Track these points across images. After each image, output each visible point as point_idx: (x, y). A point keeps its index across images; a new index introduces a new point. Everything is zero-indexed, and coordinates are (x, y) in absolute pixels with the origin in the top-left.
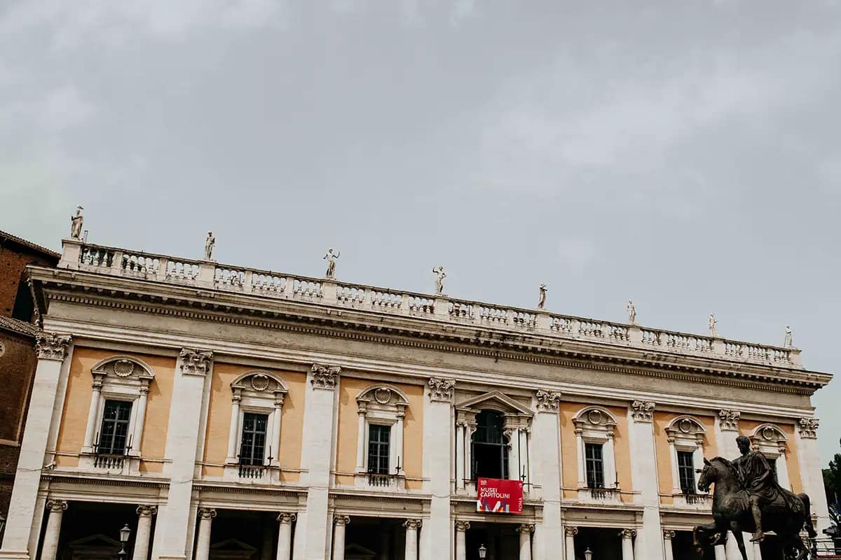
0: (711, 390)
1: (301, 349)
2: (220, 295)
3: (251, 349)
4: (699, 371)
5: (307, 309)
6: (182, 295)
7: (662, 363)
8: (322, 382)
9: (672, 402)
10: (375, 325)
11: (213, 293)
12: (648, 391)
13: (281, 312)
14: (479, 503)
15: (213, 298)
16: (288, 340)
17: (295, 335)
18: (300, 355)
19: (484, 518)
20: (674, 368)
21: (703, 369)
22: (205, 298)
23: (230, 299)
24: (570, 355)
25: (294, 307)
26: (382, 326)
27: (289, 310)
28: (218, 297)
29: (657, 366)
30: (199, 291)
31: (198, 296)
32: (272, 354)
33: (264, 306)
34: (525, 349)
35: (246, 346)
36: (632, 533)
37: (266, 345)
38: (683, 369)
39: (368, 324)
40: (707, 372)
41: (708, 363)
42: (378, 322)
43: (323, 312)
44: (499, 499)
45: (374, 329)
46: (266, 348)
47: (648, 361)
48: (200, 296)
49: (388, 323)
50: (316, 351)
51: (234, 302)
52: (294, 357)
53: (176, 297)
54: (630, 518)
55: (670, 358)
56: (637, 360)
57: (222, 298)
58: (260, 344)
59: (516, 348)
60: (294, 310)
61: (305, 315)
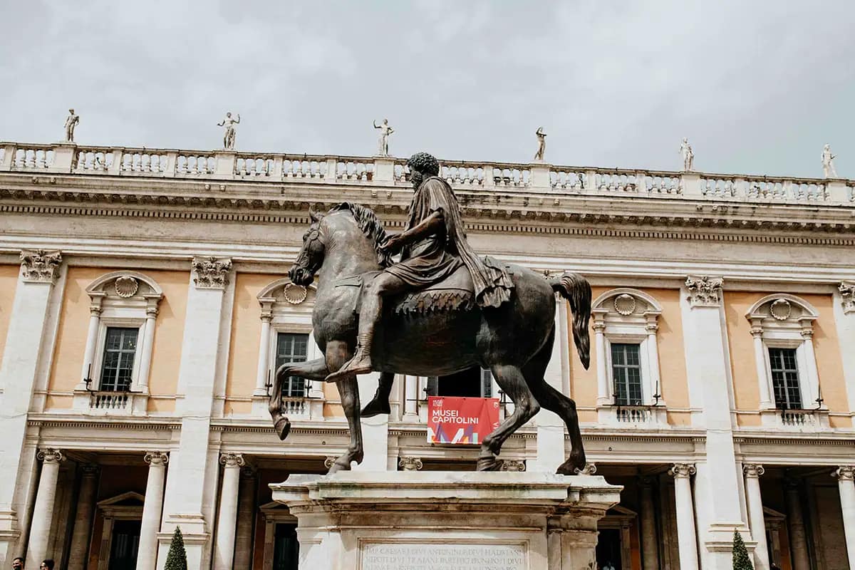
0: (823, 255)
1: (178, 240)
2: (63, 179)
3: (113, 246)
4: (797, 227)
5: (177, 186)
6: (15, 183)
7: (730, 219)
8: (206, 280)
9: (752, 276)
10: (274, 199)
11: (52, 177)
12: (713, 262)
13: (144, 194)
14: (431, 433)
15: (53, 183)
16: (163, 231)
17: (173, 224)
18: (178, 248)
19: (443, 453)
20: (752, 225)
21: (804, 222)
22: (45, 185)
23: (75, 183)
24: (576, 218)
25: (161, 186)
26: (285, 199)
27: (155, 189)
28: (61, 182)
29: (723, 224)
30: (35, 177)
31: (36, 183)
32: (140, 250)
33: (122, 188)
34: (502, 215)
35: (107, 242)
36: (689, 470)
37: (132, 238)
38: (767, 225)
39: (265, 199)
40: (811, 227)
41: (811, 213)
42: (277, 195)
43: (200, 188)
44: (461, 426)
45: (273, 205)
46: (131, 243)
47: (706, 217)
48: (37, 183)
49: (292, 195)
50: (200, 241)
51: (82, 187)
52: (169, 251)
53: (8, 188)
54: (686, 447)
55: (744, 210)
56: (686, 217)
57: (65, 182)
58: (124, 238)
59: (487, 213)
60: (161, 189)
61: (178, 195)
